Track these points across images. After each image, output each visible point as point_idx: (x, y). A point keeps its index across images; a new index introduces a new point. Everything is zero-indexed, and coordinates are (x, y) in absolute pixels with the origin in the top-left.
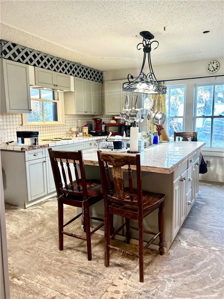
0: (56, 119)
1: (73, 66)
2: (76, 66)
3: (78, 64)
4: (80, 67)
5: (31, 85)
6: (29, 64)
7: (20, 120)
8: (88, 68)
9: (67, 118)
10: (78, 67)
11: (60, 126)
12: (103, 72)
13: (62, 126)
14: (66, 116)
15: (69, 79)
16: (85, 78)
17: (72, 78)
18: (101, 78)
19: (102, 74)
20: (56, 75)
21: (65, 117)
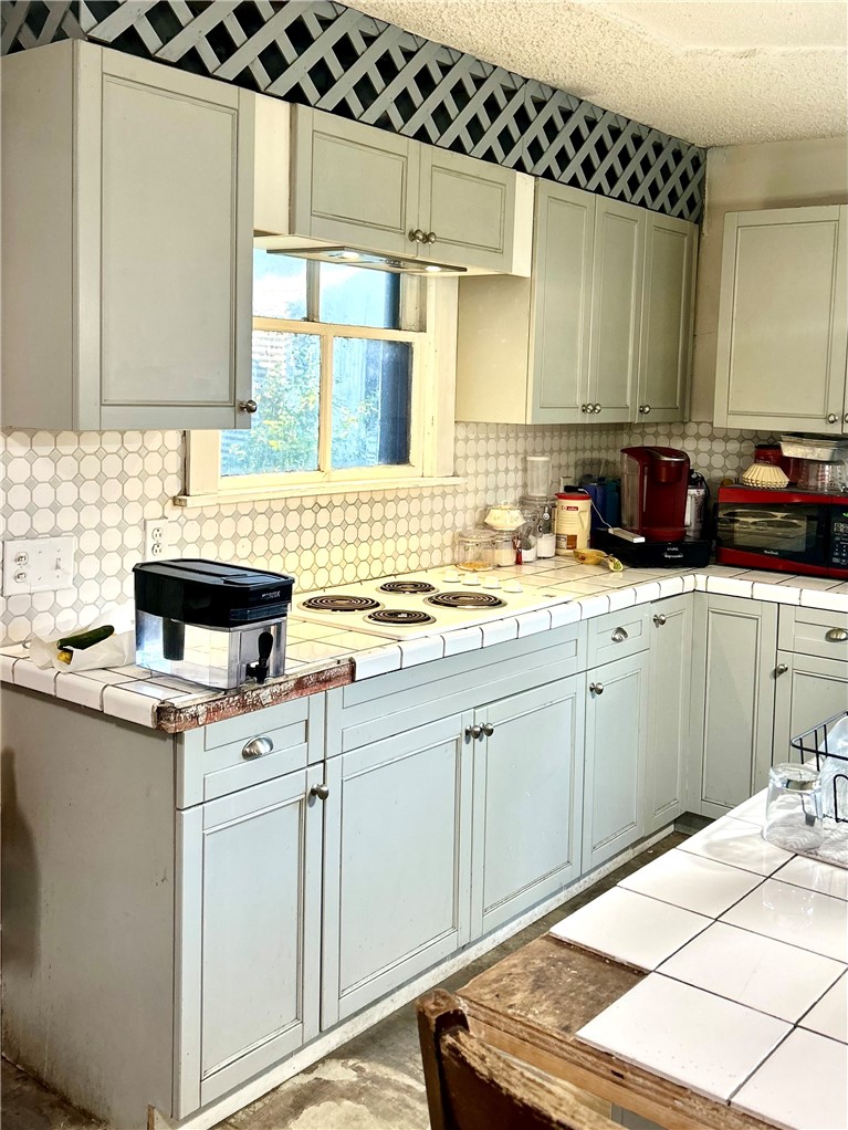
0: (397, 450)
1: (538, 111)
2: (550, 110)
3: (568, 95)
4: (577, 121)
5: (259, 233)
6: (257, 90)
7: (174, 463)
8: (622, 125)
9: (467, 440)
10: (566, 115)
11: (421, 497)
12: (706, 150)
13: (432, 496)
14: (462, 432)
15: (504, 195)
16: (599, 190)
17: (524, 184)
18: (692, 187)
19: (697, 163)
20: (426, 167)
21: (456, 440)
